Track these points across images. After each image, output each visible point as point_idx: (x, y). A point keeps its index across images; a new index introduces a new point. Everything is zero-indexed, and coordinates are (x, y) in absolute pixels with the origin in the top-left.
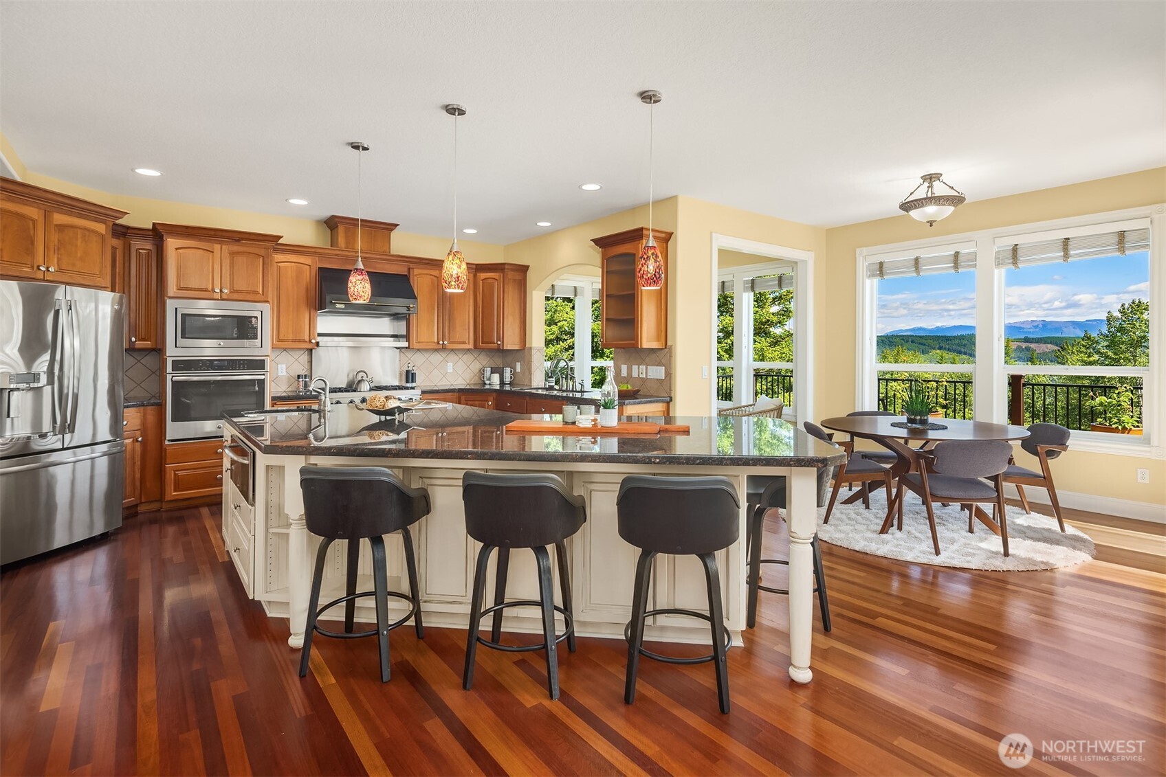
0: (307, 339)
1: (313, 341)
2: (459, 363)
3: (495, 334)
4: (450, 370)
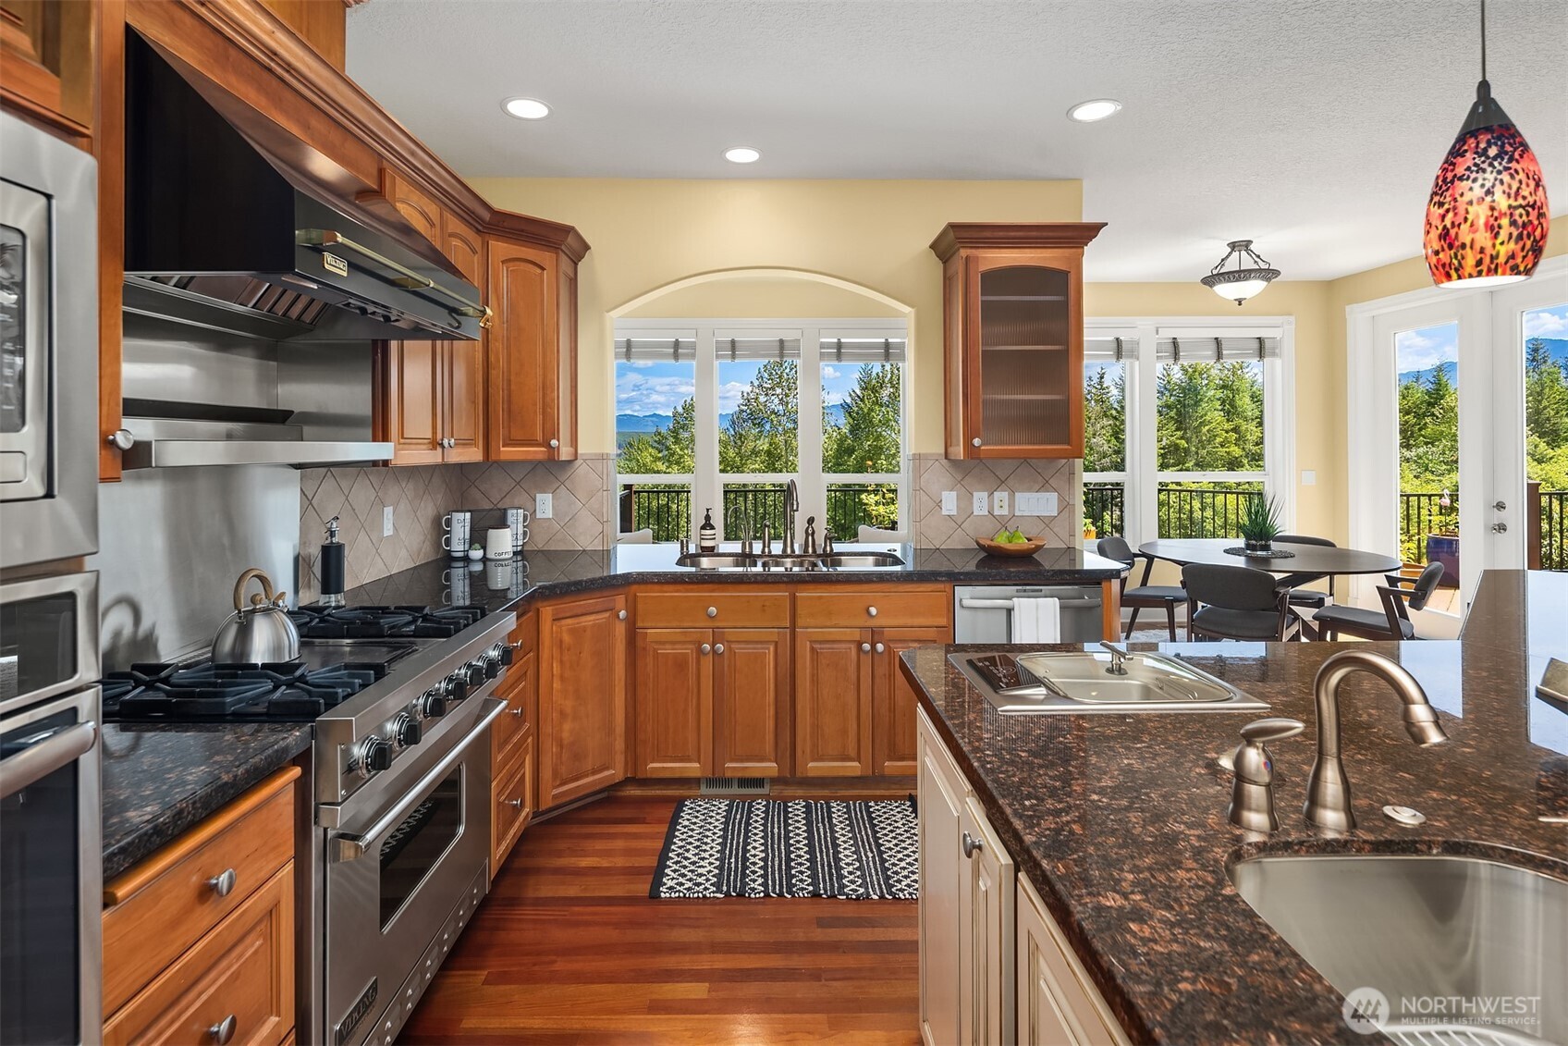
2: (402, 507)
3: (539, 418)
4: (388, 530)
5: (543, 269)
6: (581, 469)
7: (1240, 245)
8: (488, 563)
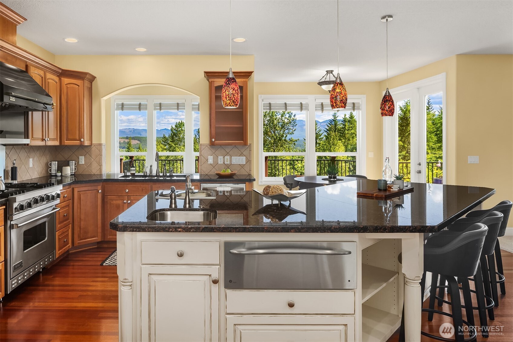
2: (35, 159)
3: (77, 132)
4: (31, 165)
5: (79, 86)
6: (93, 148)
7: (329, 72)
8: (63, 177)
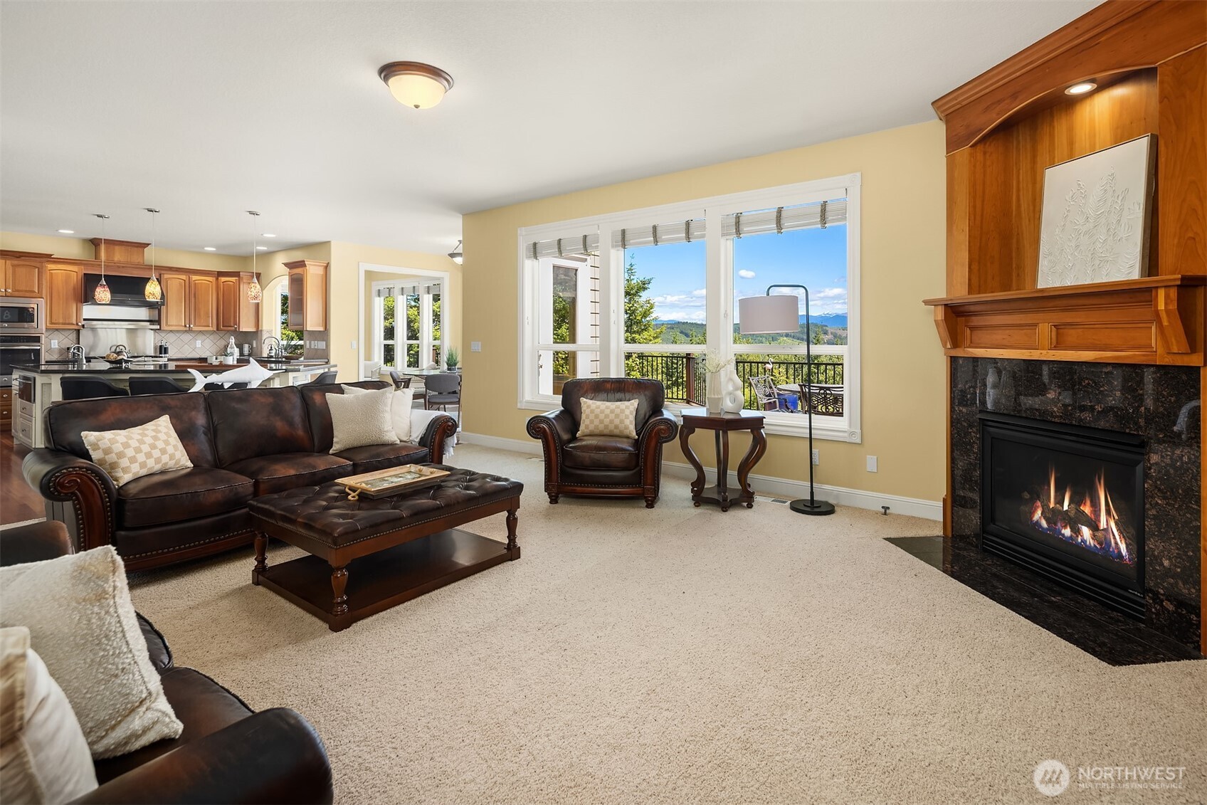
0: (75, 322)
1: (80, 324)
3: (232, 320)
